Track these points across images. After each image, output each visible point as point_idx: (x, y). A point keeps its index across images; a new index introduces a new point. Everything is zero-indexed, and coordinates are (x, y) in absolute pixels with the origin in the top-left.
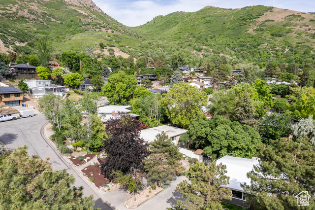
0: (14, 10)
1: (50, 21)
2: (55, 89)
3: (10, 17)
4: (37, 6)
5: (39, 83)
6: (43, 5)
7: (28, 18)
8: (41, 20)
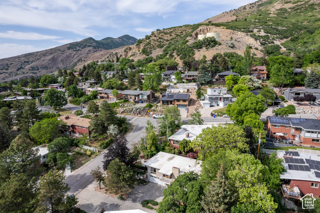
2: (221, 98)
3: (298, 9)
5: (215, 91)
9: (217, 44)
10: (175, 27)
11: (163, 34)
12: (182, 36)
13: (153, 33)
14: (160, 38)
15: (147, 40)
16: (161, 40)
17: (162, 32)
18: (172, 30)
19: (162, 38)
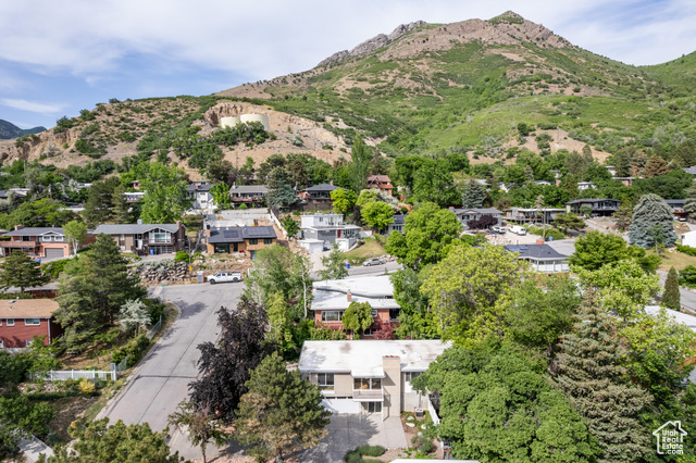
0: (390, 79)
1: (446, 86)
2: (339, 231)
3: (380, 93)
4: (429, 64)
5: (321, 219)
6: (439, 58)
7: (409, 89)
8: (430, 88)
9: (268, 137)
10: (157, 99)
11: (129, 111)
12: (180, 118)
13: (101, 108)
14: (123, 119)
15: (88, 122)
16: (128, 124)
17: (128, 107)
18: (151, 104)
19: (129, 121)
